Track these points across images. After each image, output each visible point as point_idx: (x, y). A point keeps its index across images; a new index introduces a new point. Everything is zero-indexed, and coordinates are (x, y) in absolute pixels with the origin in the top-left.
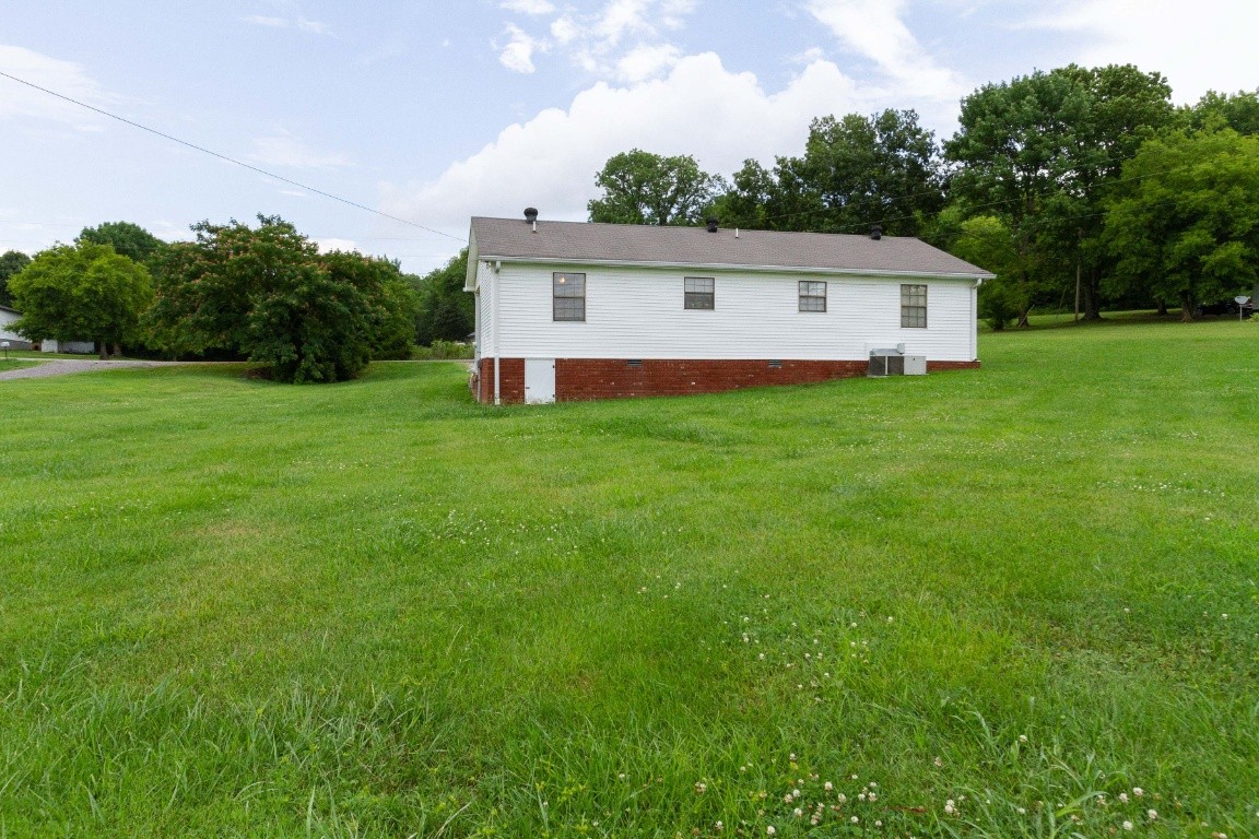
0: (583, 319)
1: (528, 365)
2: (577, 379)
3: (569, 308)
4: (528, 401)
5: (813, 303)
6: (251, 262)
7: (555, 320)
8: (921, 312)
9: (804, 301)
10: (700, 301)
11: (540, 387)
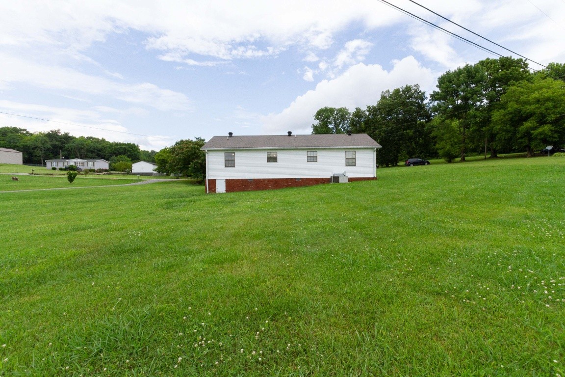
0: (234, 167)
1: (217, 181)
2: (233, 185)
3: (230, 163)
4: (217, 192)
5: (313, 159)
6: (190, 151)
7: (225, 167)
8: (354, 161)
9: (309, 158)
10: (272, 159)
11: (221, 188)
